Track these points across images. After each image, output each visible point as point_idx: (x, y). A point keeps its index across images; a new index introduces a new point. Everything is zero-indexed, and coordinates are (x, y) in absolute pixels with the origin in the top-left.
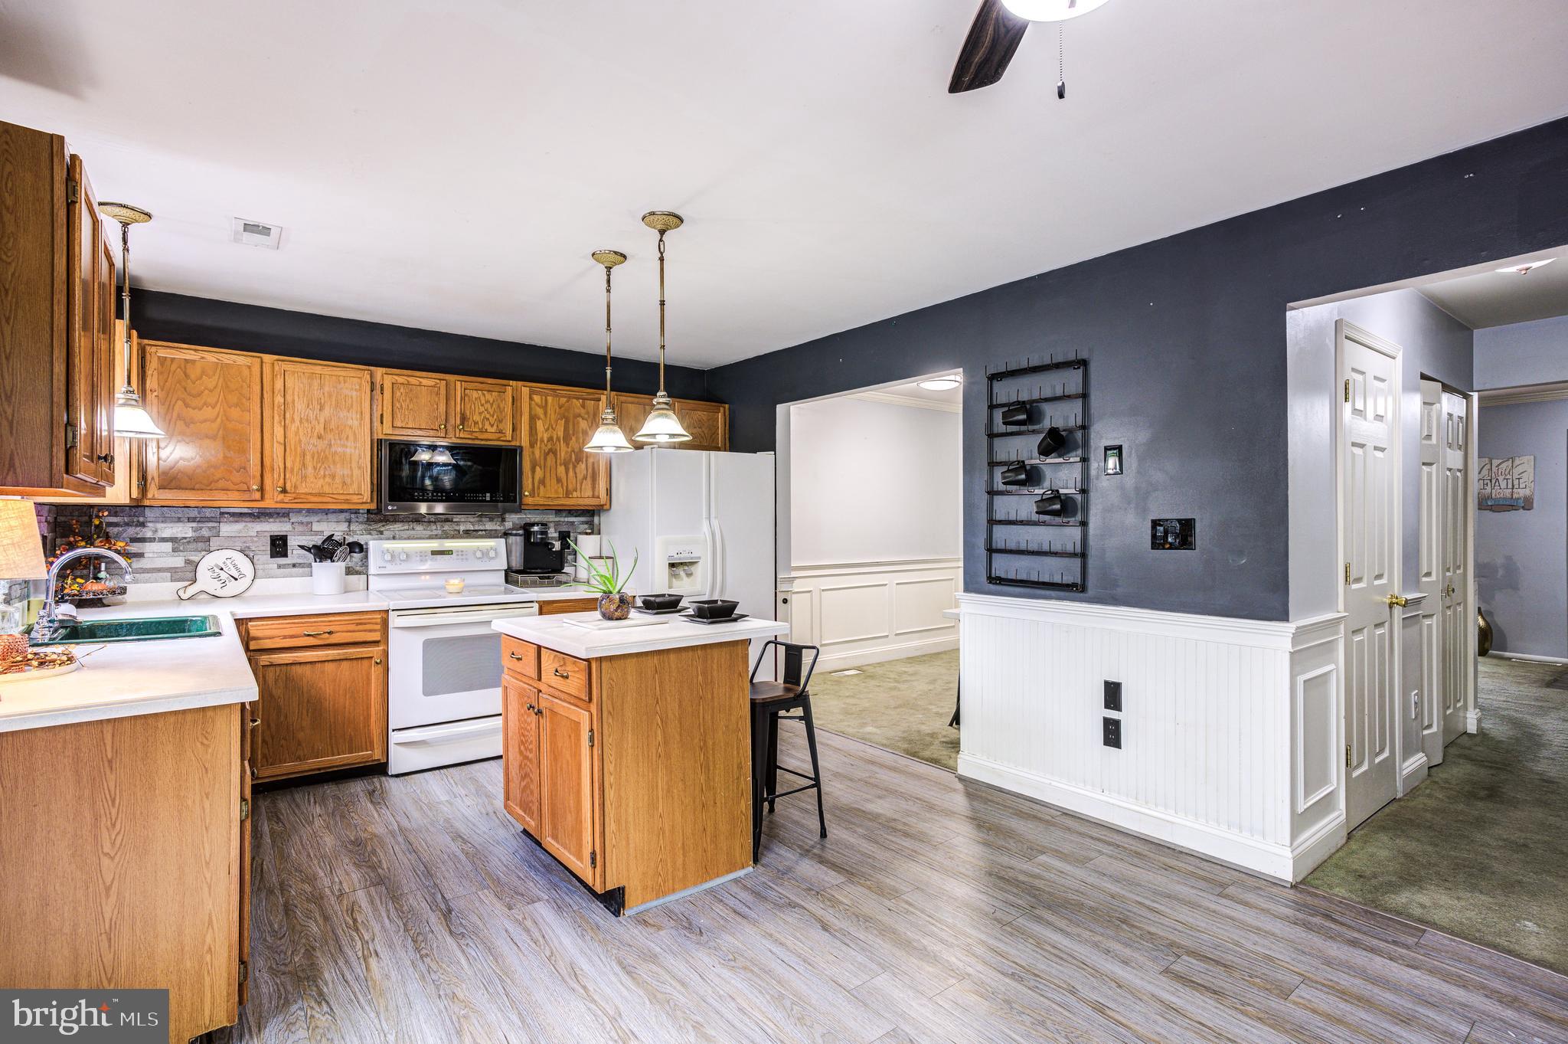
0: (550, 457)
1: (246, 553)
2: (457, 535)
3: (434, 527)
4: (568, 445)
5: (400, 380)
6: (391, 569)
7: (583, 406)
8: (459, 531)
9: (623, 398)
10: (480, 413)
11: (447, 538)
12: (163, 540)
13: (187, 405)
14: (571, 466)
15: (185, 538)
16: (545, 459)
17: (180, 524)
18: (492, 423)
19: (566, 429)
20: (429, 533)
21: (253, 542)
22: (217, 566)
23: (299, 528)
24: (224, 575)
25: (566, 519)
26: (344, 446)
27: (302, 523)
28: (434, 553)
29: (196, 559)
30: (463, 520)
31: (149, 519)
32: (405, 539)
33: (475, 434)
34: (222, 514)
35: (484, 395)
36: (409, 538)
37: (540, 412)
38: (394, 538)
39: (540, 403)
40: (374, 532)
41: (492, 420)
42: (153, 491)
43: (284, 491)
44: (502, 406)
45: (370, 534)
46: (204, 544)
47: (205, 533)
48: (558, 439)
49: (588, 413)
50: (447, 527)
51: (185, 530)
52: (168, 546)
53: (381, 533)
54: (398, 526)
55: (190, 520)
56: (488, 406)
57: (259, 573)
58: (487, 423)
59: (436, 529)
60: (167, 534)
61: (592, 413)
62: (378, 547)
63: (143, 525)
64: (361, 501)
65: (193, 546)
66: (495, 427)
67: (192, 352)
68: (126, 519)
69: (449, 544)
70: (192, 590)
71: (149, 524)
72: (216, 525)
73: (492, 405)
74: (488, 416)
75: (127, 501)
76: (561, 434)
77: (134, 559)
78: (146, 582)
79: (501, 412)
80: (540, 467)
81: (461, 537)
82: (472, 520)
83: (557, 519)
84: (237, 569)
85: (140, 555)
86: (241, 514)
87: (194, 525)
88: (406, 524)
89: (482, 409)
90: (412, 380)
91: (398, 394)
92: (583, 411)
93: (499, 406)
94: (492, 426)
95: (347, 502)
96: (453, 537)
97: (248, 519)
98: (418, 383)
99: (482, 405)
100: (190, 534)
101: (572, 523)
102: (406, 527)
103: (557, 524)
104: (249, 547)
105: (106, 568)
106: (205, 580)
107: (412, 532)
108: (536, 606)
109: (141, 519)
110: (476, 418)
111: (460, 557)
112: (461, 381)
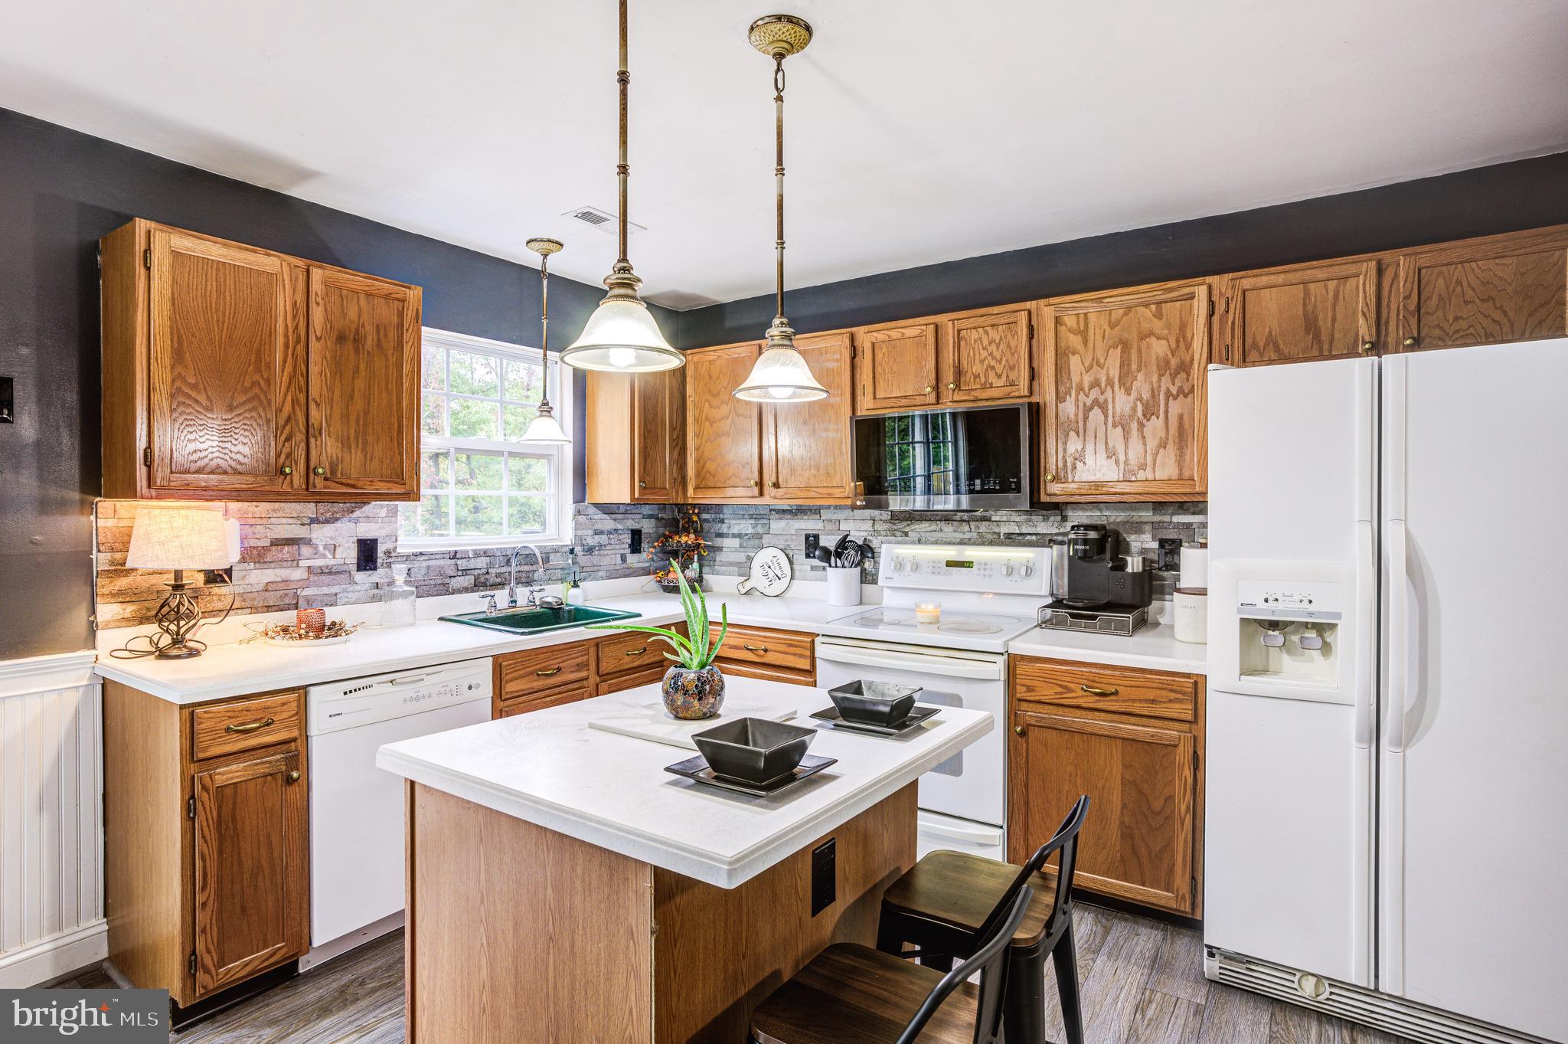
0: (1096, 414)
1: (788, 552)
2: (996, 541)
3: (966, 528)
4: (1128, 392)
5: (881, 336)
6: (899, 581)
7: (1159, 315)
8: (999, 534)
9: (1247, 283)
10: (982, 361)
11: (983, 544)
12: (734, 536)
13: (711, 406)
14: (1134, 426)
15: (747, 535)
16: (1086, 418)
17: (744, 521)
18: (999, 372)
19: (1125, 363)
20: (959, 536)
21: (792, 540)
22: (767, 564)
23: (829, 526)
24: (771, 575)
25: (1176, 519)
26: (826, 430)
27: (831, 521)
28: (950, 564)
29: (752, 555)
30: (1005, 518)
31: (725, 516)
32: (932, 543)
33: (973, 393)
34: (771, 510)
35: (987, 333)
36: (936, 543)
37: (1075, 341)
38: (919, 542)
39: (1075, 326)
40: (898, 534)
41: (999, 369)
42: (690, 492)
43: (776, 485)
44: (1013, 344)
45: (894, 535)
46: (757, 541)
47: (760, 530)
48: (1110, 383)
49: (1169, 326)
50: (984, 527)
51: (746, 526)
52: (736, 542)
53: (906, 534)
54: (925, 526)
55: (751, 517)
56: (993, 347)
57: (797, 574)
58: (992, 374)
59: (966, 531)
60: (735, 530)
61: (1176, 324)
62: (891, 552)
63: (722, 521)
64: (842, 495)
65: (752, 542)
66: (1004, 378)
67: (712, 353)
68: (713, 516)
69: (970, 553)
70: (748, 586)
71: (726, 521)
72: (766, 521)
73: (998, 345)
74: (993, 363)
75: (628, 501)
76: (1115, 373)
77: (717, 553)
78: (724, 574)
79: (1013, 354)
80: (1078, 434)
81: (1002, 544)
82: (1018, 519)
83: (1157, 518)
84: (780, 568)
85: (720, 549)
86: (784, 511)
87: (752, 521)
88: (934, 523)
89: (984, 354)
90: (894, 334)
91: (881, 355)
92: (1157, 325)
93: (1009, 346)
94: (999, 377)
95: (830, 496)
96: (991, 543)
97: (789, 516)
98: (900, 336)
99: (984, 349)
100: (750, 531)
101: (1188, 526)
102: (934, 527)
103: (1156, 526)
104: (789, 546)
105: (699, 560)
106: (757, 580)
107: (940, 535)
108: (1001, 661)
109: (721, 516)
110: (977, 368)
111: (982, 572)
112: (953, 320)
